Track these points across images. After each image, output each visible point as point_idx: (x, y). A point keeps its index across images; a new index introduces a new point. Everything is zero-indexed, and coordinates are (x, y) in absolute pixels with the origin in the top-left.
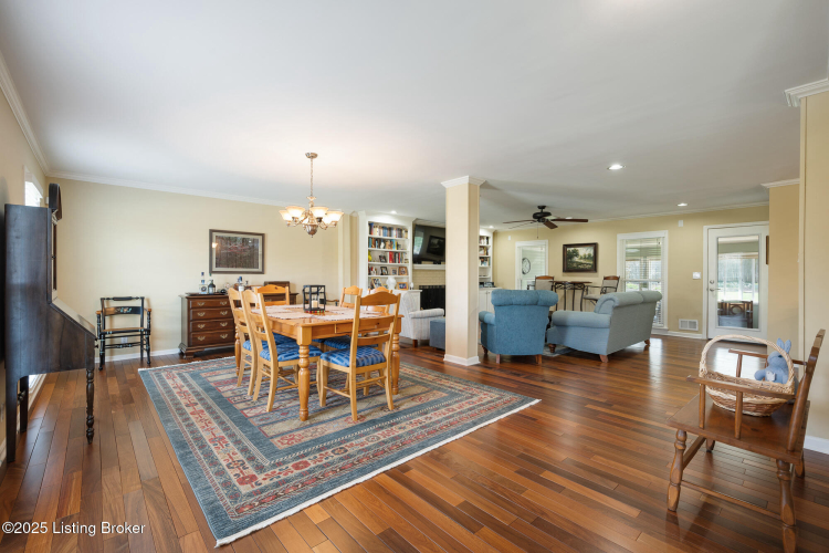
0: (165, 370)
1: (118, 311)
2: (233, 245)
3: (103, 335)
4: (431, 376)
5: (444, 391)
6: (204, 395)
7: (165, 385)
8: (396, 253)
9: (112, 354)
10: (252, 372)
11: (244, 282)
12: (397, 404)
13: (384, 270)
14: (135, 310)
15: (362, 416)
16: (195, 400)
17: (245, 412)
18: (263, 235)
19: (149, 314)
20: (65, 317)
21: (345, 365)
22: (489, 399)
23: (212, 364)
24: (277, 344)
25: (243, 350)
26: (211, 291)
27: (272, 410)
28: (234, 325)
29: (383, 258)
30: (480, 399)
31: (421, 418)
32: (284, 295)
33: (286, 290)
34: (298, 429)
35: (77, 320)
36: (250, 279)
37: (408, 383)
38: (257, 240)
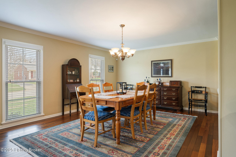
18: (171, 60)
38: (169, 62)
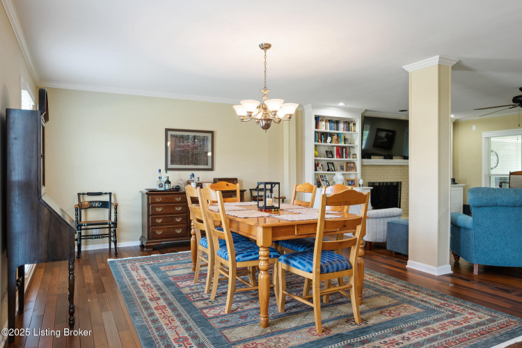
0: (129, 261)
1: (91, 205)
2: (186, 143)
3: (79, 226)
4: (396, 285)
5: (417, 305)
6: (165, 290)
7: (130, 276)
8: (343, 147)
9: (86, 244)
10: (209, 268)
11: (195, 179)
12: (364, 316)
13: (331, 166)
14: (105, 205)
15: (326, 328)
16: (157, 294)
17: (205, 311)
18: (212, 132)
19: (116, 209)
20: (52, 212)
21: (307, 271)
22: (478, 320)
23: (169, 258)
24: (234, 242)
25: (200, 248)
26: (167, 187)
27: (231, 312)
28: (190, 221)
29: (329, 153)
30: (466, 320)
31: (397, 337)
32: (235, 191)
33: (237, 187)
34: (260, 337)
35: (60, 213)
36: (201, 176)
37: (371, 292)
38: (207, 137)
